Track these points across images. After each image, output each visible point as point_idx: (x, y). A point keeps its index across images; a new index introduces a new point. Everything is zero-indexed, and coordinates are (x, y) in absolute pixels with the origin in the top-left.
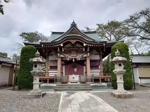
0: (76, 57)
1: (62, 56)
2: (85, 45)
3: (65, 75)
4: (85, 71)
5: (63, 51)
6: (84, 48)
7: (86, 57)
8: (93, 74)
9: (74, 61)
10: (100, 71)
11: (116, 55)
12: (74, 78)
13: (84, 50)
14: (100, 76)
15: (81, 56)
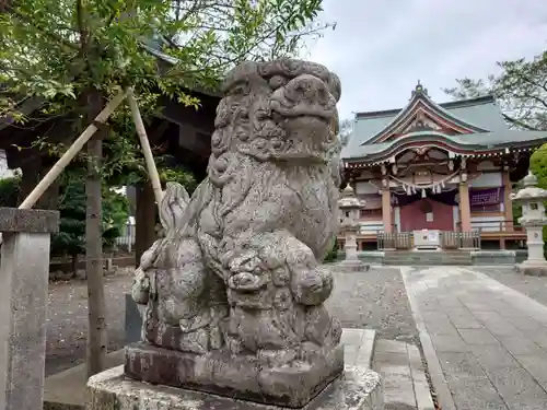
0: (429, 186)
1: (393, 184)
2: (452, 155)
3: (403, 230)
4: (456, 221)
5: (395, 172)
6: (451, 162)
7: (458, 184)
8: (480, 228)
9: (424, 195)
10: (503, 219)
11: (526, 184)
12: (428, 238)
13: (451, 168)
14: (501, 232)
15: (442, 182)
